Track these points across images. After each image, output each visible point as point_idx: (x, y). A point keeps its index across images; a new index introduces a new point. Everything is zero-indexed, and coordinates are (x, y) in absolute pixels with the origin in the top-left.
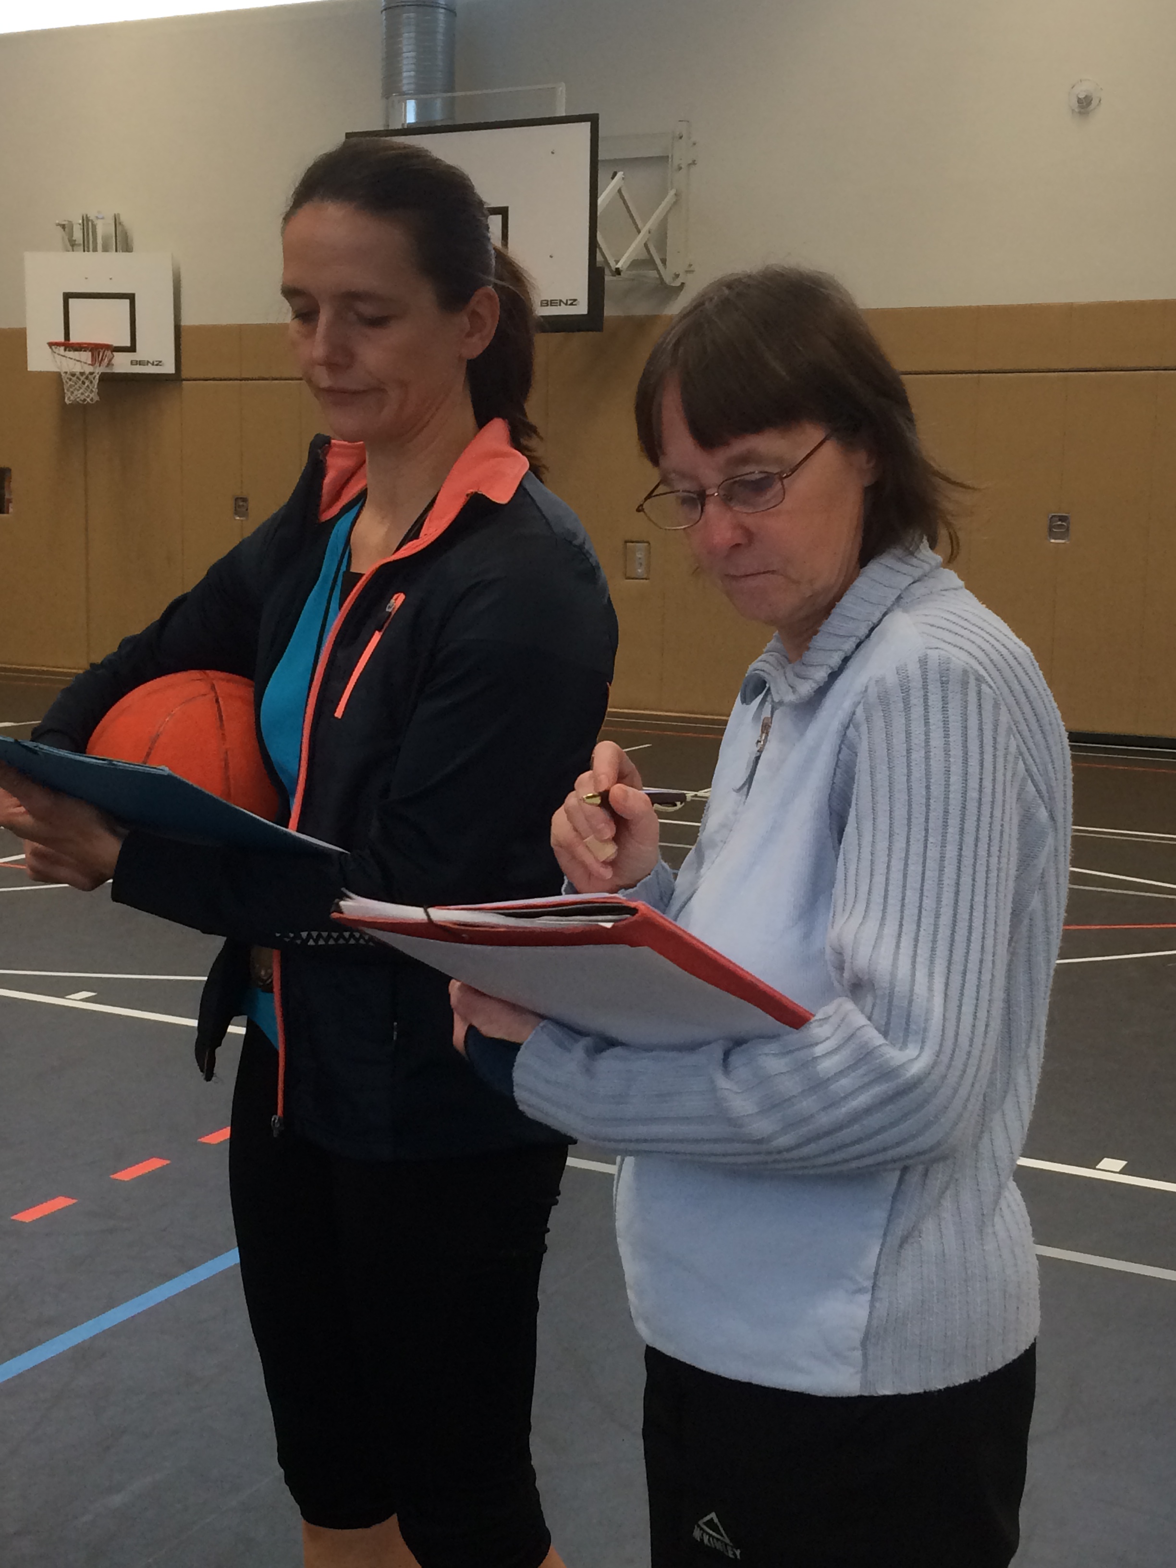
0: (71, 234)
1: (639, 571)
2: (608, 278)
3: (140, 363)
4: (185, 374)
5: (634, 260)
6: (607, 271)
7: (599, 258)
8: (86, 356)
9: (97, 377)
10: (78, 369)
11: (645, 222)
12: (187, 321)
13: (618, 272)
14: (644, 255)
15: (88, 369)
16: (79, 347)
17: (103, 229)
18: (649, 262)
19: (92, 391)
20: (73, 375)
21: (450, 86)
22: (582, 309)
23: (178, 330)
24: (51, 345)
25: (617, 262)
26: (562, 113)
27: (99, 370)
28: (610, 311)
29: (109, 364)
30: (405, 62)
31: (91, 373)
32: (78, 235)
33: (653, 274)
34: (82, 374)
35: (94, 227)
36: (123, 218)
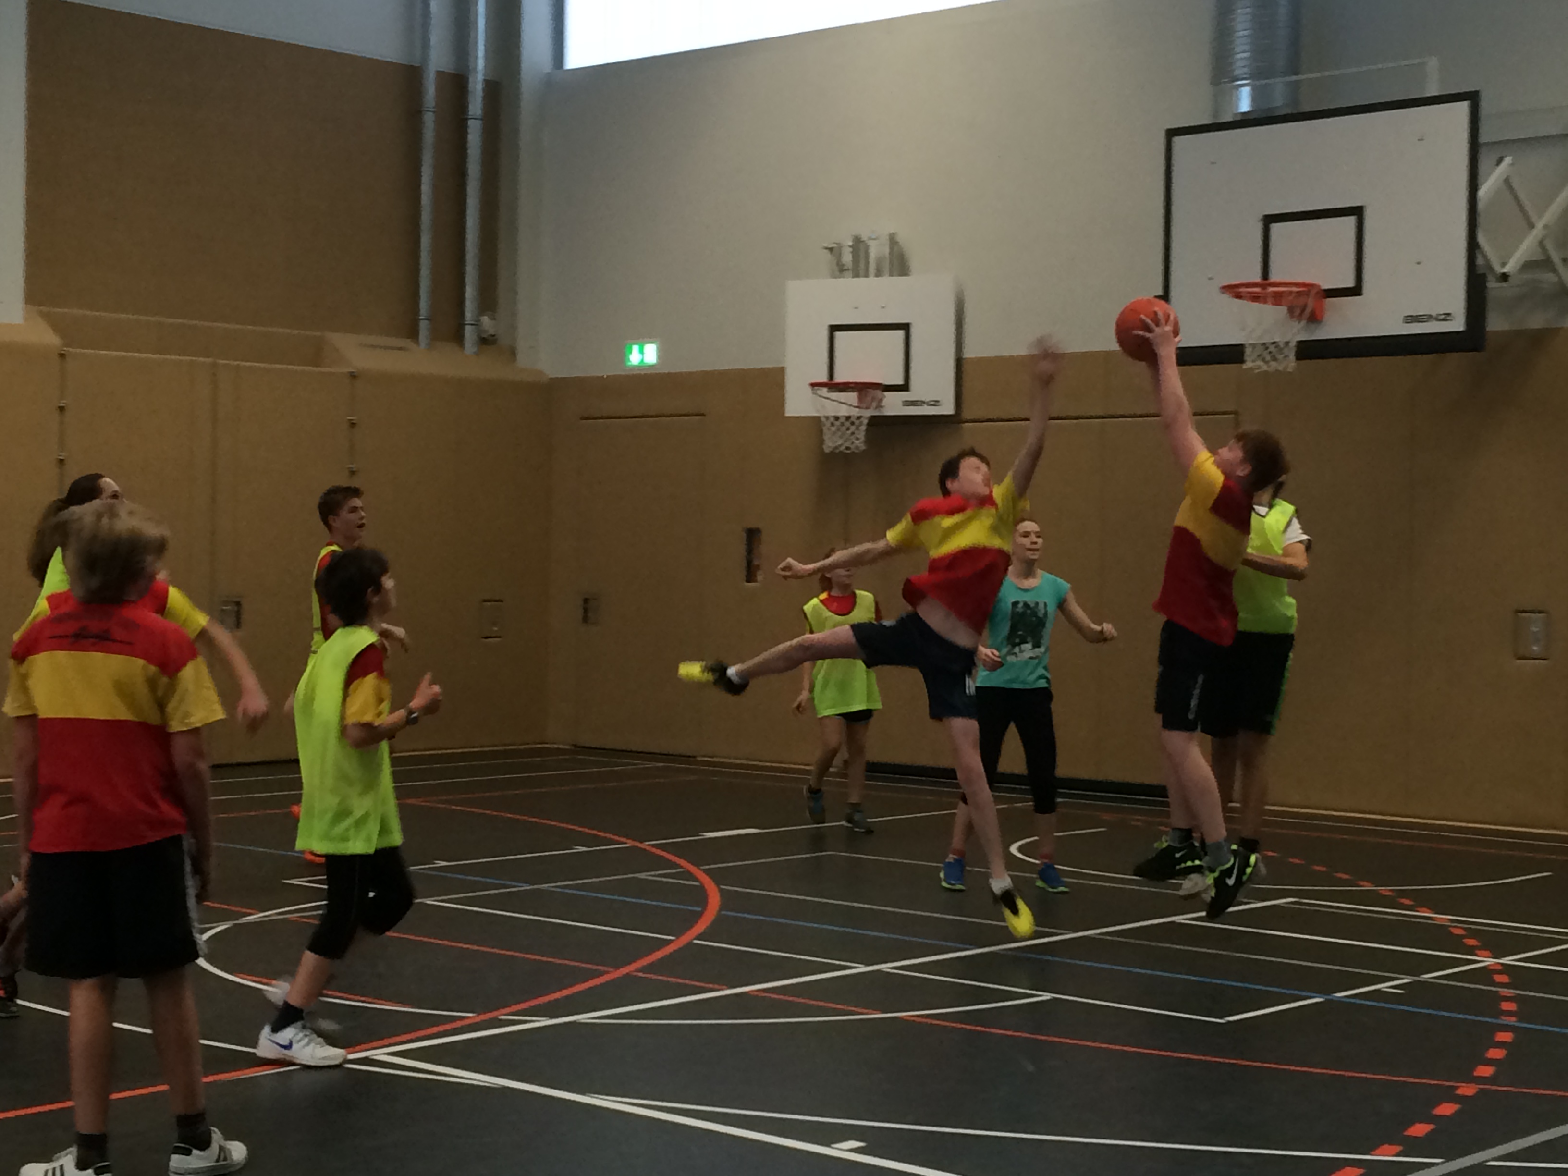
0: (839, 256)
1: (1535, 648)
2: (1492, 284)
3: (914, 403)
4: (967, 414)
5: (1526, 261)
6: (1490, 277)
7: (1480, 261)
8: (852, 397)
9: (866, 421)
10: (843, 411)
11: (1540, 216)
12: (969, 353)
13: (1505, 277)
14: (1539, 257)
15: (855, 412)
16: (845, 387)
17: (877, 250)
18: (1546, 264)
19: (857, 439)
20: (837, 418)
21: (1294, 68)
22: (1458, 325)
23: (959, 362)
24: (813, 385)
25: (1504, 265)
26: (1433, 91)
27: (868, 413)
28: (1496, 323)
29: (879, 407)
30: (1238, 42)
31: (859, 418)
32: (847, 258)
33: (1551, 277)
34: (848, 418)
35: (867, 247)
36: (900, 238)
